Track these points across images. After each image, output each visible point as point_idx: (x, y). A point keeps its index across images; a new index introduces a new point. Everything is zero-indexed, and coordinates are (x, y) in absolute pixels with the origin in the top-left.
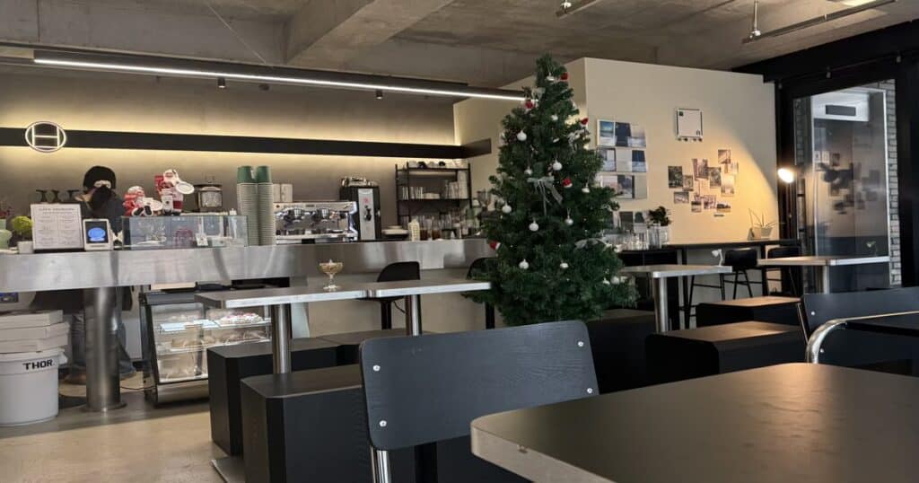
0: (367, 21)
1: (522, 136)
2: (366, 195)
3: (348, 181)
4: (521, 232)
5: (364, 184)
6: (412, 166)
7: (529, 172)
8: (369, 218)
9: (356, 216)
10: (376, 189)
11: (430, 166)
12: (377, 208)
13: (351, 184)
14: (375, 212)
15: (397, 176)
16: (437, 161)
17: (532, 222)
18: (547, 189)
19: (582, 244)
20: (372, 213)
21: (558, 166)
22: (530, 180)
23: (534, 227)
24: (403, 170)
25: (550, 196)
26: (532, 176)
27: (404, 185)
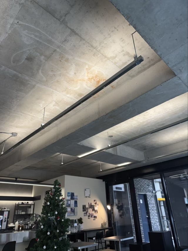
1: (48, 203)
2: (6, 214)
3: (2, 209)
4: (45, 235)
5: (6, 210)
6: (20, 203)
7: (49, 215)
8: (5, 221)
9: (2, 220)
10: (9, 211)
11: (25, 204)
12: (8, 218)
13: (3, 210)
14: (7, 219)
15: (15, 207)
16: (26, 202)
17: (48, 232)
18: (53, 220)
19: (60, 239)
20: (6, 220)
21: (56, 213)
22: (49, 217)
23: (49, 233)
24: (17, 205)
25: (54, 223)
26: (50, 216)
27: (17, 210)
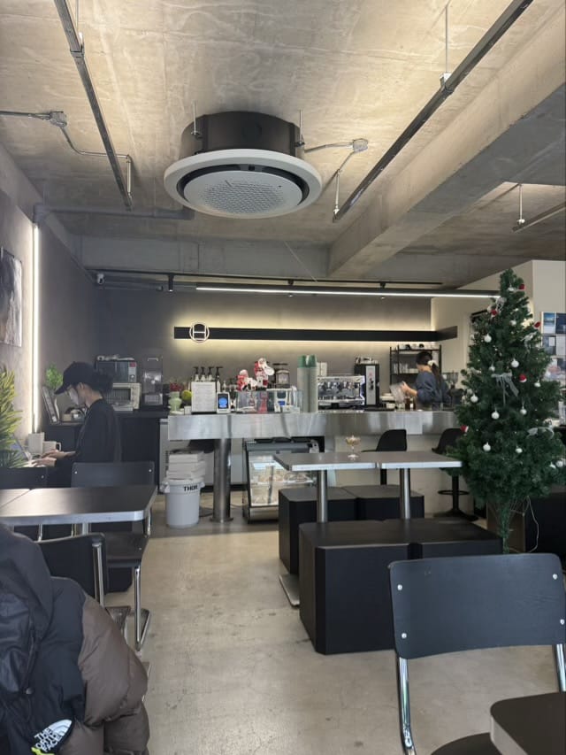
0: (379, 245)
1: (488, 338)
2: (371, 371)
3: (359, 361)
4: (486, 419)
5: (369, 362)
6: (401, 348)
7: (493, 368)
8: (372, 387)
9: (364, 386)
10: (377, 366)
11: (413, 348)
12: (377, 381)
13: (362, 362)
14: (376, 383)
15: (391, 355)
16: (418, 343)
17: (494, 411)
18: (506, 384)
19: (533, 431)
20: (374, 384)
21: (515, 364)
22: (493, 376)
23: (495, 415)
24: (395, 351)
25: (508, 389)
26: (495, 372)
27: (396, 362)
